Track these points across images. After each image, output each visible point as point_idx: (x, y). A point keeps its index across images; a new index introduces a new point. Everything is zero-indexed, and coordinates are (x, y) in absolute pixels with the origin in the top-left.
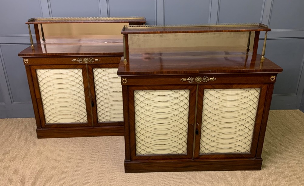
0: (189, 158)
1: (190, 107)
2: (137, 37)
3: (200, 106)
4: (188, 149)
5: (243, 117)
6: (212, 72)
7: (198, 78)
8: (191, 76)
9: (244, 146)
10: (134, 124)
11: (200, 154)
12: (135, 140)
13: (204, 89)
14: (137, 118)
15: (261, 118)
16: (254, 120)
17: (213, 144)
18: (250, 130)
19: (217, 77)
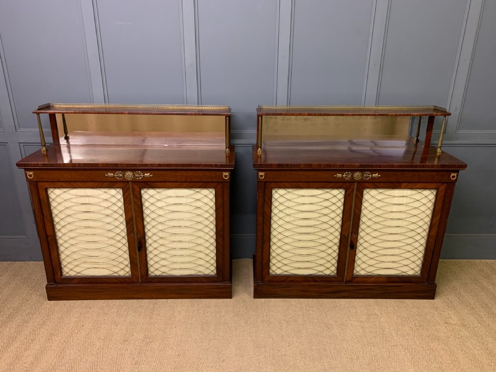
0: (339, 281)
1: (344, 212)
4: (338, 269)
5: (413, 227)
6: (376, 166)
7: (356, 175)
8: (348, 170)
9: (413, 266)
10: (270, 233)
11: (354, 276)
12: (269, 254)
13: (364, 188)
14: (274, 226)
15: (437, 229)
16: (427, 231)
17: (372, 262)
18: (422, 245)
19: (382, 172)
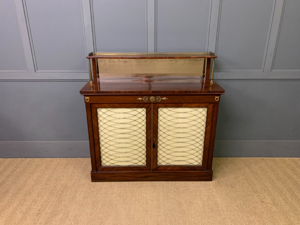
0: (148, 170)
1: (147, 123)
2: (104, 62)
3: (155, 122)
4: (147, 161)
5: (193, 133)
6: (163, 92)
7: (151, 98)
8: (145, 95)
9: (196, 159)
10: (99, 139)
11: (158, 166)
12: (100, 152)
13: (158, 107)
14: (101, 133)
15: (209, 134)
16: (204, 135)
17: (169, 157)
18: (201, 145)
19: (168, 96)
